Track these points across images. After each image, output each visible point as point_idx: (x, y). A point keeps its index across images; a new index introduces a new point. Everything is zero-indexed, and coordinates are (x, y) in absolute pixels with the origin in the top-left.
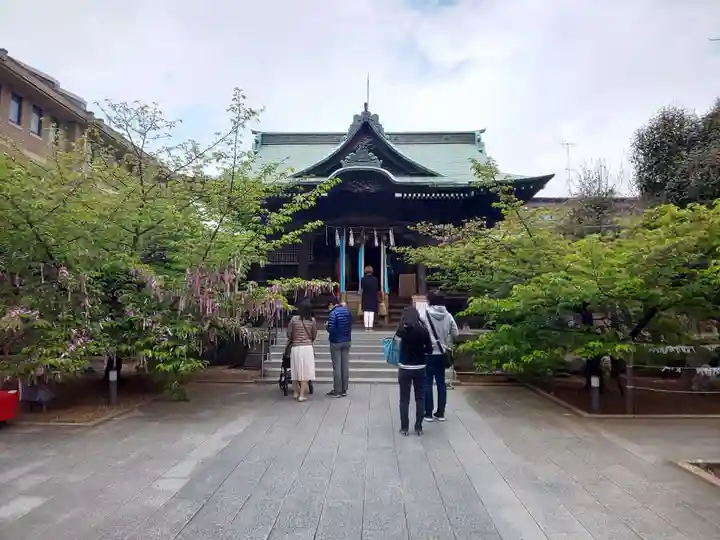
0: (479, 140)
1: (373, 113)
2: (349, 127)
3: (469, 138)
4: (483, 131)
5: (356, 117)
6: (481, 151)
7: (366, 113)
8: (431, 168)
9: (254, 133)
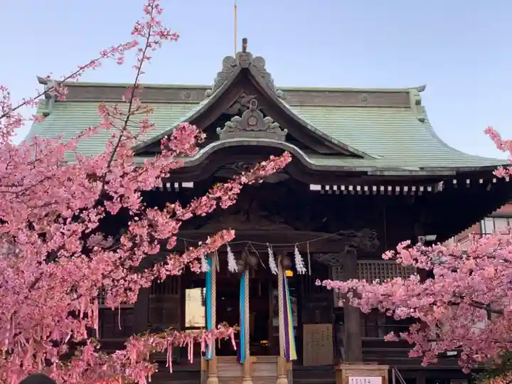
0: (418, 103)
1: (254, 56)
2: (215, 76)
3: (399, 100)
4: (422, 89)
5: (227, 59)
6: (422, 121)
7: (244, 54)
8: (353, 145)
9: (42, 82)
